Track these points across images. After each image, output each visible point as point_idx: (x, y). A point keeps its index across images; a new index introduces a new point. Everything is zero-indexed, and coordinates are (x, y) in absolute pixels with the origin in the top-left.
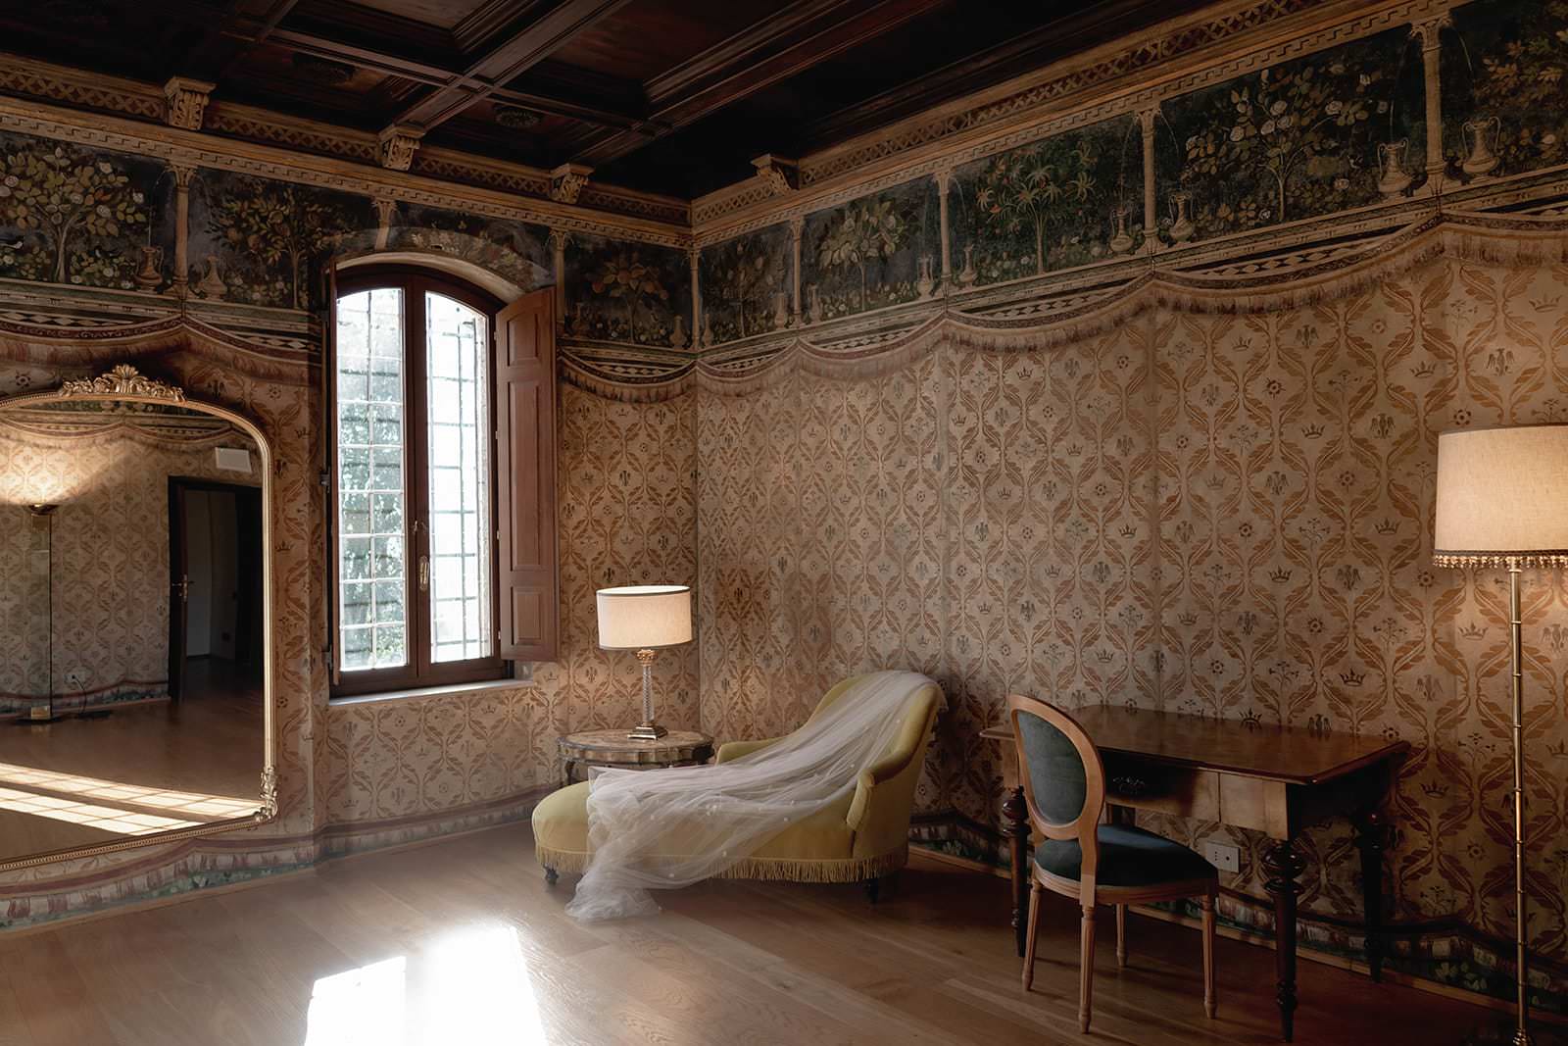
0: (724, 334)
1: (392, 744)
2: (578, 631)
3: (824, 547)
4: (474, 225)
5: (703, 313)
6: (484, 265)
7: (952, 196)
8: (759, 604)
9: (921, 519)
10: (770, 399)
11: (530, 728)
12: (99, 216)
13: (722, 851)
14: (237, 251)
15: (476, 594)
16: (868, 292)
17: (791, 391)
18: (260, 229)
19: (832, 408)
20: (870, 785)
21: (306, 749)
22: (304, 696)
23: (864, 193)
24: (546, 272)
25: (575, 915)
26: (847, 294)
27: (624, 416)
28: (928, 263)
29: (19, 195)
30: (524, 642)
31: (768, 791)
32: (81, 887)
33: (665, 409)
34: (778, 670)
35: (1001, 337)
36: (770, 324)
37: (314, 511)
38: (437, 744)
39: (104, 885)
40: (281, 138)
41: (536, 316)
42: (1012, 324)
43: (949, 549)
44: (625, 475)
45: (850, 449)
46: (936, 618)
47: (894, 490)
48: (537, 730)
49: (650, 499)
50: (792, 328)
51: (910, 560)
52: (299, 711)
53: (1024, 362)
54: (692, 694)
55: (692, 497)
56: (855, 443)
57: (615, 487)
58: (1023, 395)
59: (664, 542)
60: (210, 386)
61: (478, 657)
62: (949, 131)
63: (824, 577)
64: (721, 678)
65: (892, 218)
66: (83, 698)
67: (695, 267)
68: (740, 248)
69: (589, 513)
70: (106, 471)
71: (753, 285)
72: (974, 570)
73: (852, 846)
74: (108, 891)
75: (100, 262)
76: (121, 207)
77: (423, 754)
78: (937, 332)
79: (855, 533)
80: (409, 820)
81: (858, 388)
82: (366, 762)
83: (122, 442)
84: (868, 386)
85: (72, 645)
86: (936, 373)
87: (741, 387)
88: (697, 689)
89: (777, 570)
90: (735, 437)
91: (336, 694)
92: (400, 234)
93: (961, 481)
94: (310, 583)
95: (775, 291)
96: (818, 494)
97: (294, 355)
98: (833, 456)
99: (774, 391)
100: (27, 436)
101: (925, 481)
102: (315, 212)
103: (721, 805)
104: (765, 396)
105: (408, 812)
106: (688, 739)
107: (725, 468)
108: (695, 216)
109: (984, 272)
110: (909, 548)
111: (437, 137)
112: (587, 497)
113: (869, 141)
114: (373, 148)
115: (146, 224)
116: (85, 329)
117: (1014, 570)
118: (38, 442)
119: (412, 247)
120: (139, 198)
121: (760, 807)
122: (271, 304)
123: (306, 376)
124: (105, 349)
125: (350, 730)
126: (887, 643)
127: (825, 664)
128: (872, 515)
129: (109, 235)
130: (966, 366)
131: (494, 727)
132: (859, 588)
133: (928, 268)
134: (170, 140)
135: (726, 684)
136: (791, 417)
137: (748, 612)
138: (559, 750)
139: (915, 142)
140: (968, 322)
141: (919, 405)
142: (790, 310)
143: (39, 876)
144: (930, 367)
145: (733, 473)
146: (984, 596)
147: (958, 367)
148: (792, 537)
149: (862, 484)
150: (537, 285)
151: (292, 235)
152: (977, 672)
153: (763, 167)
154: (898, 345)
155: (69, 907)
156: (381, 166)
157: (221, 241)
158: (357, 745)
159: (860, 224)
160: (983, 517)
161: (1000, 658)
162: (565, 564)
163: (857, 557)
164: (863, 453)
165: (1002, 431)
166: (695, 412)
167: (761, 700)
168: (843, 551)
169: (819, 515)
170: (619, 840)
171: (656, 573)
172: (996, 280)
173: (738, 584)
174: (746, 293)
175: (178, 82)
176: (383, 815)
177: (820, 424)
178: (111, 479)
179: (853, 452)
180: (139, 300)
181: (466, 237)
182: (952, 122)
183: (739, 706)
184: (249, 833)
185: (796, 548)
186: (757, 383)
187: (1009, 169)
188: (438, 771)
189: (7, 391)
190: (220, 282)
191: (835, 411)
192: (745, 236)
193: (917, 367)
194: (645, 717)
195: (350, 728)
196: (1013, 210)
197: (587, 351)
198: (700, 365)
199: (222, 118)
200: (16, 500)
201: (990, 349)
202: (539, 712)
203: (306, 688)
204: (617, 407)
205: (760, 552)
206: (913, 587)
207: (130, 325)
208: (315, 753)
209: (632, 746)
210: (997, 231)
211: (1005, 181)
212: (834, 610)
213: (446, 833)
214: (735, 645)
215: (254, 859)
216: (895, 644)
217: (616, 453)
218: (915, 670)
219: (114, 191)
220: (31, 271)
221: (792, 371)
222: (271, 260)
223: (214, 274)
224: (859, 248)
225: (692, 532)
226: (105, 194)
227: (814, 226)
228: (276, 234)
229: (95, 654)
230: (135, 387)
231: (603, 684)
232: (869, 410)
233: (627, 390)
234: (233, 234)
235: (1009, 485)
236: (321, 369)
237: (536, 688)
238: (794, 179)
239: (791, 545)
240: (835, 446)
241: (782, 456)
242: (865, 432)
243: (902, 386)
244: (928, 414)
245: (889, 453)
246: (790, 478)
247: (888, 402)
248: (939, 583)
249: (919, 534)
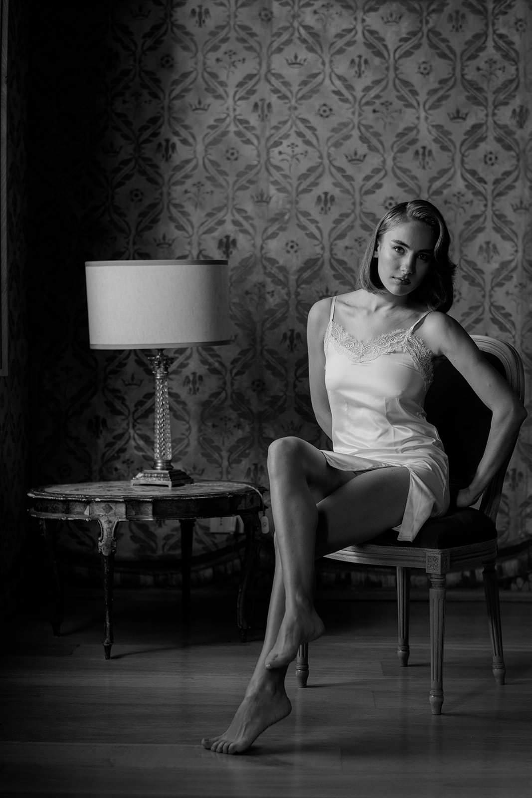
9: (490, 187)
19: (333, 30)
34: (216, 395)
45: (367, 89)
46: (508, 309)
47: (444, 148)
56: (377, 82)
63: (311, 263)
81: (383, 10)
84: (404, 9)
96: (301, 147)
98: (336, 97)
101: (499, 140)
110: (468, 223)
128: (405, 179)
136: (253, 35)
141: (490, 43)
148: (250, 208)
149: (389, 138)
164: (391, 95)
168: (351, 227)
169: (304, 177)
177: (311, 49)
179: (372, 93)
185: (256, 222)
191: (340, 36)
206: (473, 273)
239: (247, 218)
240: (338, 83)
241: (231, 90)
242: (396, 69)
243: (463, 16)
244: (506, 56)
245: (440, 99)
246: (247, 122)
247: (437, 34)
248: (516, 268)
249: (486, 206)
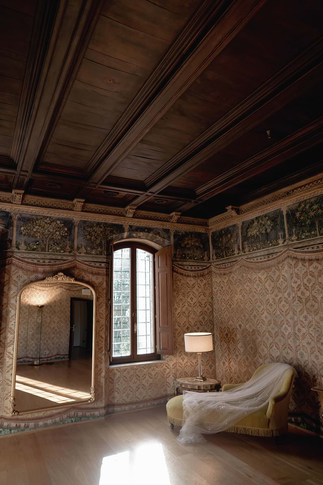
0: (219, 257)
1: (126, 380)
2: (179, 346)
3: (253, 321)
4: (149, 230)
5: (213, 250)
6: (152, 241)
7: (288, 214)
8: (233, 338)
9: (284, 313)
10: (234, 275)
11: (165, 375)
12: (56, 235)
13: (225, 422)
14: (89, 241)
15: (150, 334)
16: (263, 243)
17: (240, 273)
18: (95, 235)
19: (253, 278)
20: (274, 403)
21: (103, 380)
22: (102, 364)
23: (260, 215)
24: (169, 242)
25: (180, 441)
26: (256, 244)
27: (191, 281)
28: (281, 235)
29: (38, 230)
30: (163, 349)
31: (239, 402)
32: (42, 420)
33: (203, 279)
34: (240, 360)
35: (307, 256)
36: (233, 253)
37: (106, 311)
38: (139, 380)
39: (49, 420)
40: (101, 211)
41: (166, 254)
42: (310, 252)
43: (294, 323)
44: (192, 299)
45: (260, 291)
46: (292, 345)
47: (275, 304)
48: (168, 376)
49: (199, 305)
50: (240, 254)
51: (282, 326)
52: (101, 369)
53: (315, 264)
54: (213, 366)
55: (212, 305)
56: (261, 289)
57: (189, 302)
58: (316, 274)
59: (204, 318)
60: (81, 277)
61: (150, 353)
62: (285, 196)
63: (254, 331)
64: (222, 361)
65: (269, 222)
66: (47, 359)
67: (210, 238)
68: (223, 232)
69: (182, 310)
70: (56, 296)
71: (228, 242)
72: (304, 330)
73: (269, 424)
74: (49, 421)
75: (56, 246)
76: (62, 232)
77: (135, 383)
78: (285, 255)
79: (263, 317)
80: (131, 403)
81: (261, 272)
82: (119, 385)
83: (59, 289)
84: (264, 272)
85: (46, 344)
86: (286, 268)
87: (225, 272)
88: (215, 364)
89: (239, 328)
90: (224, 286)
91: (111, 364)
92: (130, 234)
93: (297, 301)
94: (105, 332)
95: (234, 244)
96: (250, 304)
97: (102, 268)
98: (255, 293)
99: (235, 273)
100: (38, 288)
101: (285, 301)
102: (108, 230)
103: (225, 406)
104: (232, 275)
105: (131, 401)
106: (213, 382)
107: (221, 296)
108: (210, 223)
109: (299, 236)
110: (281, 322)
111: (140, 208)
112: (181, 305)
113: (260, 200)
114: (123, 212)
115: (67, 236)
116: (52, 263)
117: (318, 331)
118: (40, 289)
119: (133, 237)
120: (66, 229)
121: (237, 408)
122: (97, 254)
123: (105, 273)
124: (56, 268)
125: (115, 375)
126: (276, 353)
127: (256, 358)
128: (268, 311)
129: (58, 239)
130: (296, 265)
131: (155, 375)
132: (265, 335)
133: (281, 236)
134: (74, 214)
135: (224, 363)
136: (241, 281)
137: (230, 341)
138: (174, 383)
139: (275, 199)
140: (296, 252)
141: (281, 277)
142: (239, 249)
143: (32, 416)
144: (284, 265)
145: (224, 298)
146: (308, 339)
147: (293, 266)
148: (243, 318)
149: (264, 301)
150: (166, 245)
151: (103, 236)
152: (307, 365)
153: (229, 209)
154: (273, 259)
155: (39, 426)
156: (125, 216)
157: (85, 239)
158: (117, 379)
159: (259, 224)
160: (305, 313)
161: (315, 360)
162: (175, 325)
163: (264, 325)
164: (264, 292)
165: (310, 285)
166: (212, 279)
167: (235, 369)
168: (259, 323)
169: (251, 311)
170: (193, 416)
171: (201, 328)
172: (304, 239)
173: (226, 332)
174: (225, 245)
175: (76, 200)
176: (124, 401)
177: (250, 283)
178: (57, 299)
179: (261, 292)
180: (65, 255)
181: (147, 233)
182: (286, 193)
183: (228, 371)
184: (87, 406)
186: (230, 271)
187: (305, 206)
188: (139, 388)
189: (32, 280)
190: (85, 250)
191: (254, 279)
192: (225, 228)
193: (280, 266)
194: (199, 374)
195: (115, 374)
196: (308, 218)
197: (180, 263)
198: (212, 265)
199: (86, 207)
200: (34, 304)
201: (303, 260)
202: (168, 370)
203: (103, 362)
204: (189, 279)
205: (233, 322)
206: (283, 335)
207: (62, 262)
208: (105, 382)
209: (196, 384)
210: (303, 224)
211: (304, 209)
212: (258, 341)
213: (141, 408)
214: (226, 351)
215: (88, 414)
216: (278, 354)
217: (189, 292)
218: (286, 363)
219: (60, 228)
220: (40, 249)
221: (240, 267)
222: (97, 243)
223: (83, 247)
224: (259, 231)
225: (212, 315)
226: (58, 229)
227: (245, 225)
228: (99, 236)
229: (51, 346)
230: (63, 278)
231: (186, 362)
232: (265, 279)
233: (191, 274)
234: (88, 237)
235: (314, 303)
236: (109, 271)
237: (167, 363)
238: (238, 212)
239: (243, 320)
240: (255, 290)
241: (238, 293)
242: (264, 286)
243: (275, 271)
244: (284, 280)
245: (273, 292)
246: (241, 299)
247: (271, 276)
248: (292, 334)
249: (284, 318)
